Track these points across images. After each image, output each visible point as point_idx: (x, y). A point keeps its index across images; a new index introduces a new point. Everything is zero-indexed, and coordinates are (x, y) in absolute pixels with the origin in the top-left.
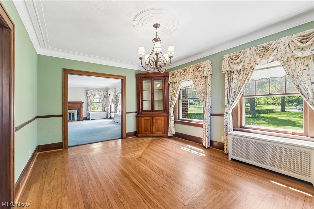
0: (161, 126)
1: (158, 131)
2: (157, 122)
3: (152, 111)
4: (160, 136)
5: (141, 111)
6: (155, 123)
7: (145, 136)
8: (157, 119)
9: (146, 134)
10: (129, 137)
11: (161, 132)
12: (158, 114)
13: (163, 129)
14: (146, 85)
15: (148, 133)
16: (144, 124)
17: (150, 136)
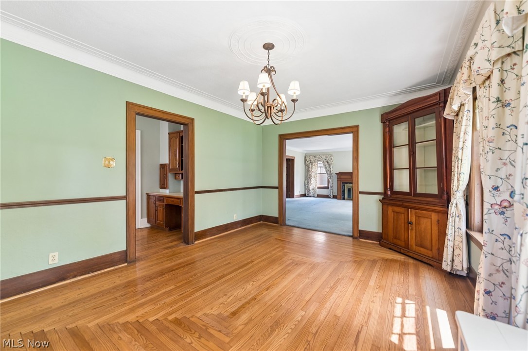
0: (429, 236)
1: (422, 246)
2: (418, 224)
3: (411, 196)
4: (424, 260)
5: (389, 193)
6: (414, 223)
7: (392, 247)
8: (419, 217)
9: (396, 245)
10: (364, 239)
11: (430, 252)
12: (423, 204)
13: (434, 244)
14: (401, 132)
15: (399, 242)
16: (393, 222)
17: (402, 251)
